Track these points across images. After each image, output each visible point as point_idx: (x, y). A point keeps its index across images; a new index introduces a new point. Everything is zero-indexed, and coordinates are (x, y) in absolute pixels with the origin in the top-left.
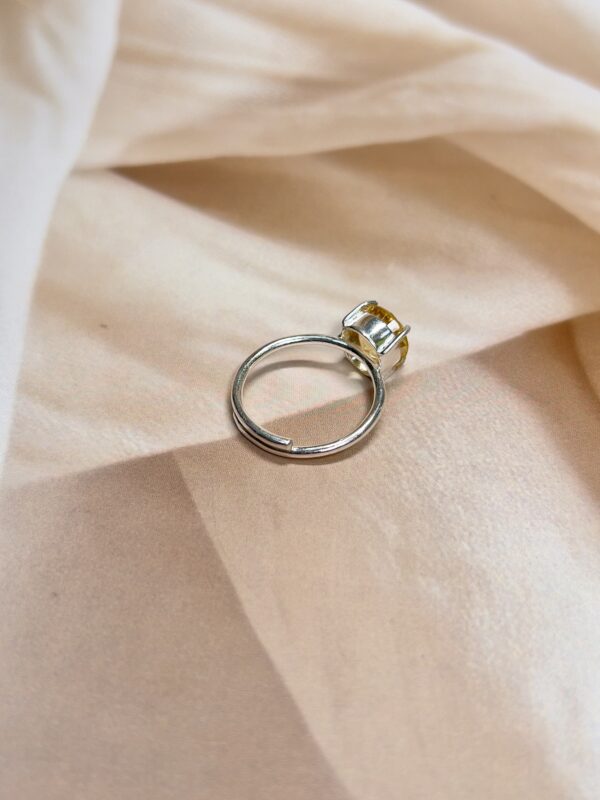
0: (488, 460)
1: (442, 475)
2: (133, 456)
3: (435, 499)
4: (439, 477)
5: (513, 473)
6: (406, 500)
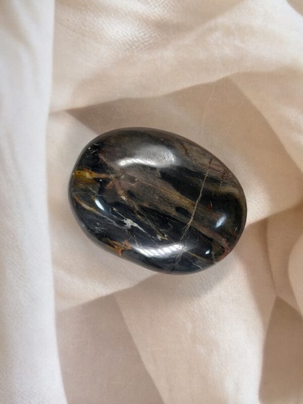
0: (225, 294)
1: (209, 301)
2: (100, 296)
3: (205, 312)
4: (207, 302)
5: (233, 300)
6: (195, 313)
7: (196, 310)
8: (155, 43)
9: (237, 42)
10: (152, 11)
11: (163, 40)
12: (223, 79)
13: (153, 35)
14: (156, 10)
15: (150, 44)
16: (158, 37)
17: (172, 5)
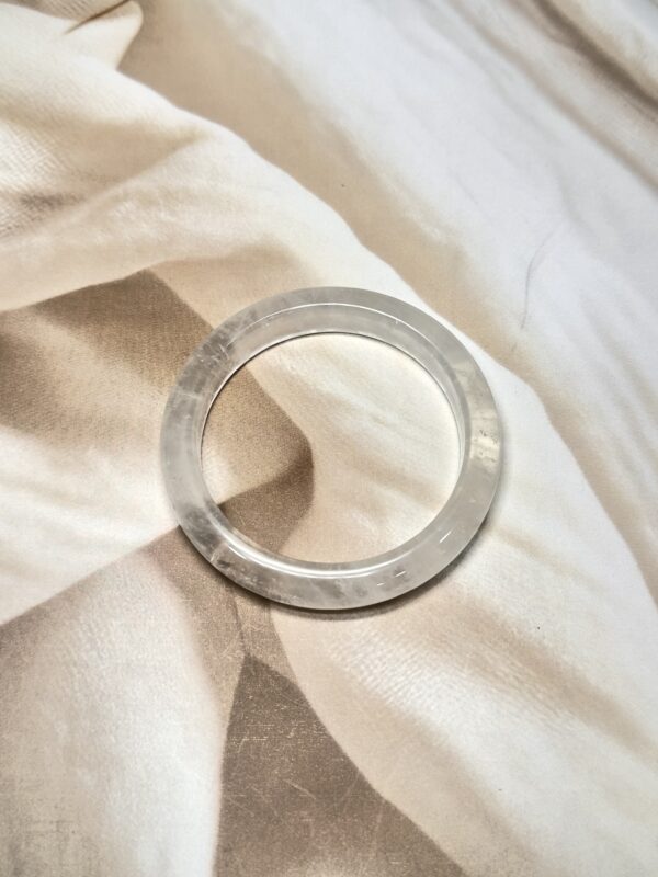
7: (78, 694)
8: (17, 227)
9: (162, 215)
10: (15, 178)
11: (33, 220)
12: (139, 273)
13: (15, 216)
14: (22, 177)
15: (9, 228)
16: (24, 216)
17: (50, 168)
